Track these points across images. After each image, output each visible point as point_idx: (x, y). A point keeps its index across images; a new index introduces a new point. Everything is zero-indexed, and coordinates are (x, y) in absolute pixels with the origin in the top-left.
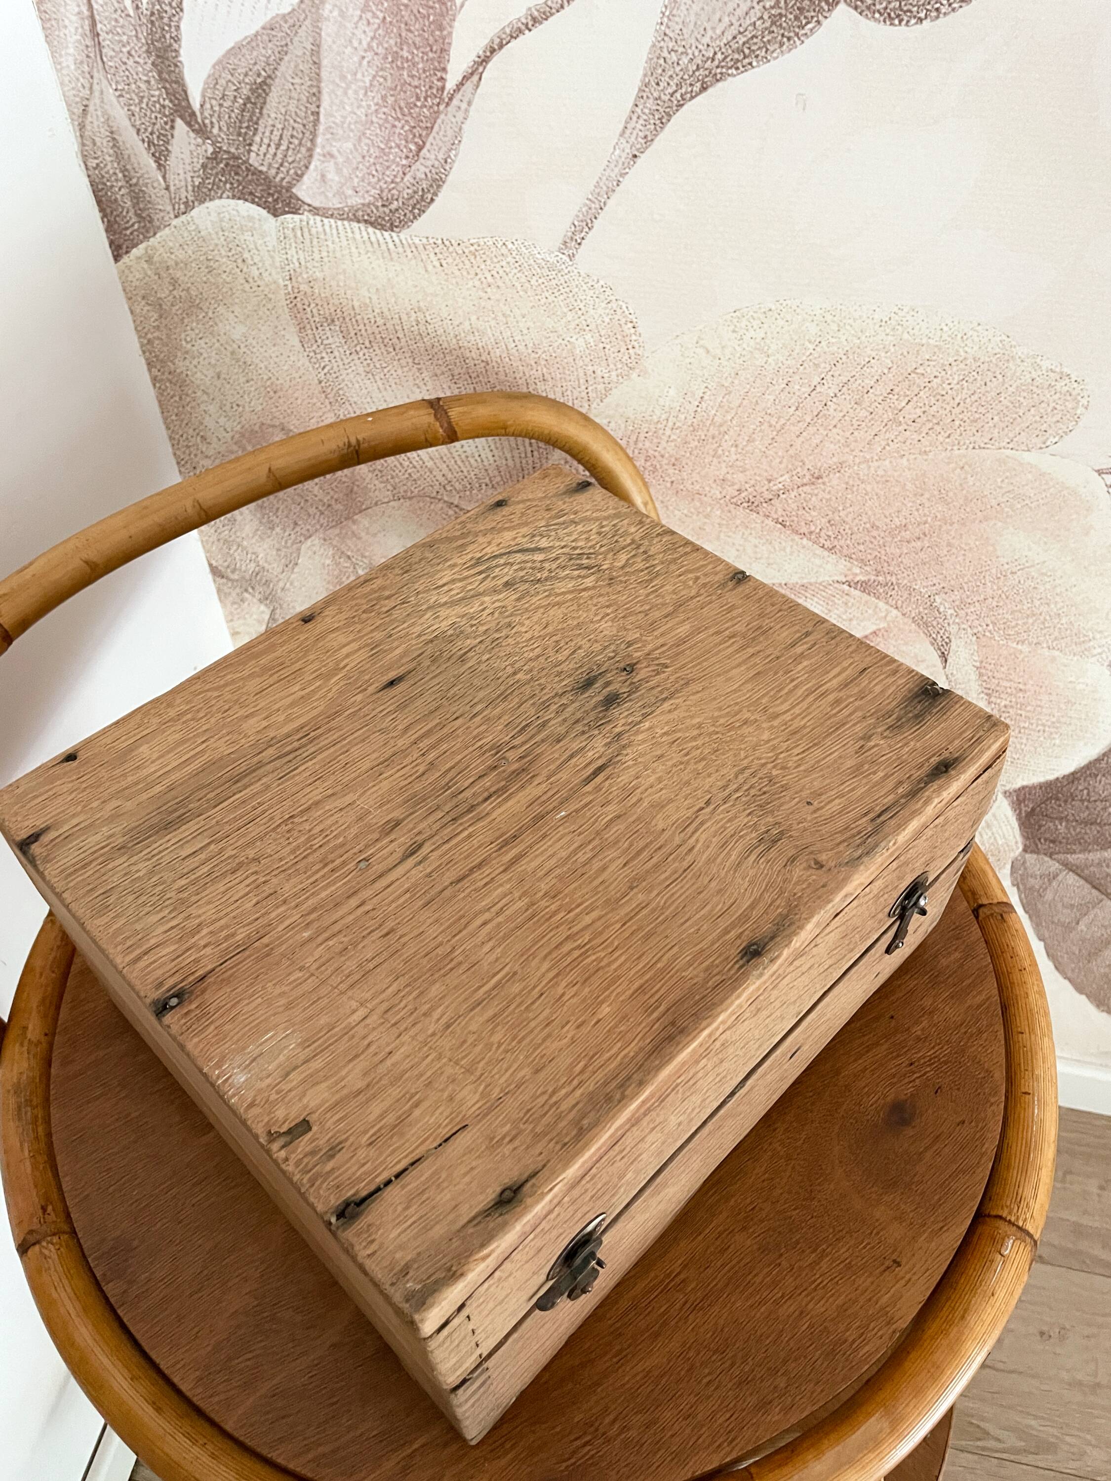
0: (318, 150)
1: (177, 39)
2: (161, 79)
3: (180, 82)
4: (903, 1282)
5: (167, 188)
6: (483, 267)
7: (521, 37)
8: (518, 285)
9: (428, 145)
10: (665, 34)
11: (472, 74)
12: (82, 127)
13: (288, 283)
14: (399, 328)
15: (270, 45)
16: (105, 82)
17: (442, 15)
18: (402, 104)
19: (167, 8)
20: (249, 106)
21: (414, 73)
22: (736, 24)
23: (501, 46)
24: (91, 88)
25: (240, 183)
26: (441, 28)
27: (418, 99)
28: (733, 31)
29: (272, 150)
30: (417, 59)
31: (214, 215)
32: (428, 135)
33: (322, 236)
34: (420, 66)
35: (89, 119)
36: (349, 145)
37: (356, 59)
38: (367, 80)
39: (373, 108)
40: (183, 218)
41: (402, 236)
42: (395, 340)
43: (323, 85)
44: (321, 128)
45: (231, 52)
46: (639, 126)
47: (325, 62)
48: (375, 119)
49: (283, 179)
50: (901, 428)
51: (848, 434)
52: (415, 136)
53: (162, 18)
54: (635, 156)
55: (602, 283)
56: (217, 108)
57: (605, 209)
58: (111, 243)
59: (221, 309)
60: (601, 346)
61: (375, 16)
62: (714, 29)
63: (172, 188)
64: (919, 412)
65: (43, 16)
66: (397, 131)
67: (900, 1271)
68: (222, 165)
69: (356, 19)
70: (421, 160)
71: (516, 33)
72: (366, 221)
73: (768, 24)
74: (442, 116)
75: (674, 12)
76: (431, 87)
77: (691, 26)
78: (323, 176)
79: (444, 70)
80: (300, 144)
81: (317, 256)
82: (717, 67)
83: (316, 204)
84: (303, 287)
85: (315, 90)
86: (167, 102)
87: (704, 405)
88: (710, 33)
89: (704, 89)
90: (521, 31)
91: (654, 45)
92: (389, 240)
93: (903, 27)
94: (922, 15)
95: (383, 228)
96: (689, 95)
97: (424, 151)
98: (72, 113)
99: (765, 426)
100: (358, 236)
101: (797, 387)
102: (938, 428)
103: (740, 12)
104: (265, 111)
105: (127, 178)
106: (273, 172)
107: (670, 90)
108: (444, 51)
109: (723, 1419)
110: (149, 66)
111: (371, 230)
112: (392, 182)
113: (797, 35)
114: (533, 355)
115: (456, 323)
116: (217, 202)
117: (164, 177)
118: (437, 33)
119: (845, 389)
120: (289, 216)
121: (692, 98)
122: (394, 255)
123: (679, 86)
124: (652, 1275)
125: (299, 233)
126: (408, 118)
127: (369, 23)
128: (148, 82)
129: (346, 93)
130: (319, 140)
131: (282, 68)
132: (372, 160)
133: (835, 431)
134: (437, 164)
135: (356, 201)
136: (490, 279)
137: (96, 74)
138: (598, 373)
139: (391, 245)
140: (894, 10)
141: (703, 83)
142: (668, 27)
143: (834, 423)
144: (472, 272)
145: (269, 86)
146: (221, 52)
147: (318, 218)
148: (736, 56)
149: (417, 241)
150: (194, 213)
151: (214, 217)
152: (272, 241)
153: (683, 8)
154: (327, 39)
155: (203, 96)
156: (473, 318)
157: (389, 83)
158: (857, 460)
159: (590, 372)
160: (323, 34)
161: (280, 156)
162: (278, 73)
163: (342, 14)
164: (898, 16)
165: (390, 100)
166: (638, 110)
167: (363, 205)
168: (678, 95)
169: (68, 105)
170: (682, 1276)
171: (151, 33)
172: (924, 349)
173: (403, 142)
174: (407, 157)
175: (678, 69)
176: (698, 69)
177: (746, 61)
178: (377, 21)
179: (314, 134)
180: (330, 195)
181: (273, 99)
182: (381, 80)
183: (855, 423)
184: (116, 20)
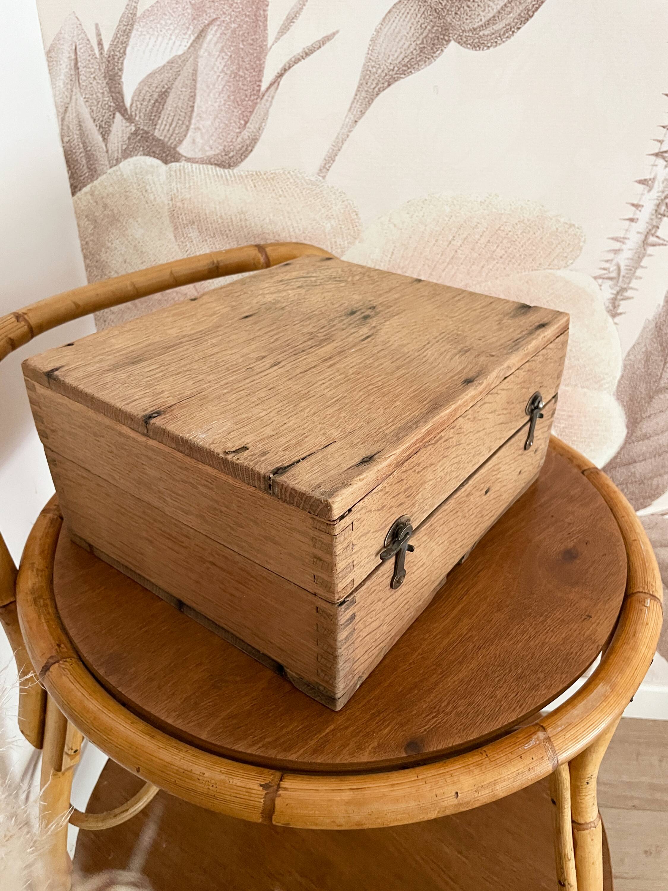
0: (192, 126)
1: (121, 70)
2: (111, 92)
3: (121, 93)
4: (596, 624)
5: (107, 152)
6: (277, 185)
7: (300, 63)
8: (296, 195)
9: (250, 121)
10: (370, 59)
11: (274, 82)
12: (63, 119)
13: (170, 202)
14: (230, 224)
15: (171, 71)
16: (79, 94)
17: (260, 53)
18: (238, 99)
19: (118, 53)
20: (157, 104)
21: (245, 83)
22: (404, 52)
23: (290, 68)
24: (71, 98)
25: (148, 146)
26: (260, 60)
27: (246, 96)
28: (402, 56)
29: (167, 128)
30: (247, 76)
31: (132, 166)
32: (251, 115)
33: (191, 174)
34: (248, 79)
35: (68, 114)
36: (209, 123)
37: (215, 77)
38: (221, 87)
39: (223, 102)
40: (114, 168)
41: (235, 171)
42: (228, 232)
43: (197, 91)
44: (195, 114)
45: (151, 75)
46: (358, 106)
47: (199, 79)
48: (223, 108)
49: (172, 143)
50: (495, 262)
51: (468, 267)
52: (243, 116)
53: (114, 59)
54: (356, 121)
55: (339, 191)
56: (139, 106)
57: (342, 150)
58: (71, 185)
59: (131, 220)
60: (339, 226)
61: (226, 54)
62: (393, 55)
63: (110, 152)
64: (503, 252)
65: (49, 59)
66: (235, 114)
67: (593, 620)
68: (139, 137)
69: (216, 56)
70: (247, 129)
71: (297, 60)
72: (216, 164)
73: (418, 52)
74: (258, 105)
75: (375, 48)
76: (253, 90)
77: (382, 55)
78: (194, 140)
79: (260, 81)
80: (183, 124)
81: (187, 185)
82: (396, 74)
83: (189, 156)
84: (179, 204)
85: (193, 94)
86: (112, 104)
87: (394, 257)
88: (391, 58)
89: (389, 85)
90: (299, 60)
91: (364, 65)
92: (227, 174)
93: (481, 52)
94: (489, 45)
95: (224, 167)
96: (381, 89)
97: (248, 124)
98: (58, 112)
99: (426, 266)
100: (210, 172)
101: (441, 242)
102: (513, 260)
103: (405, 46)
104: (165, 107)
105: (85, 147)
106: (167, 139)
107: (372, 87)
108: (261, 71)
109: (512, 696)
110: (104, 85)
111: (218, 169)
112: (231, 141)
113: (432, 57)
114: (303, 235)
115: (261, 219)
116: (134, 158)
117: (106, 146)
118: (258, 62)
119: (465, 242)
120: (173, 164)
121: (384, 90)
122: (230, 182)
123: (377, 84)
124: (451, 636)
125: (178, 173)
126: (240, 107)
127: (223, 58)
128: (103, 93)
129: (209, 95)
130: (193, 121)
131: (176, 83)
132: (221, 130)
133: (462, 266)
134: (255, 130)
135: (211, 153)
136: (281, 193)
137: (74, 90)
138: (338, 243)
139: (228, 177)
140: (476, 43)
141: (389, 82)
142: (371, 55)
143: (461, 262)
144: (271, 189)
145: (169, 93)
146: (144, 76)
147: (189, 164)
148: (404, 68)
149: (242, 173)
150: (121, 165)
151: (132, 167)
152: (163, 178)
153: (378, 45)
154: (201, 68)
155: (133, 100)
156: (271, 215)
157: (232, 89)
158: (474, 283)
159: (333, 243)
160: (199, 64)
161: (171, 130)
162: (174, 86)
163: (210, 54)
164: (478, 46)
165: (232, 98)
166: (357, 97)
167: (215, 155)
168: (377, 89)
169: (57, 107)
170: (469, 635)
171: (107, 67)
172: (503, 216)
173: (238, 120)
174: (239, 128)
175: (376, 75)
176: (386, 75)
177: (409, 70)
178: (227, 57)
179: (190, 117)
180: (197, 150)
181: (170, 101)
182: (228, 87)
183: (472, 261)
184: (89, 61)
